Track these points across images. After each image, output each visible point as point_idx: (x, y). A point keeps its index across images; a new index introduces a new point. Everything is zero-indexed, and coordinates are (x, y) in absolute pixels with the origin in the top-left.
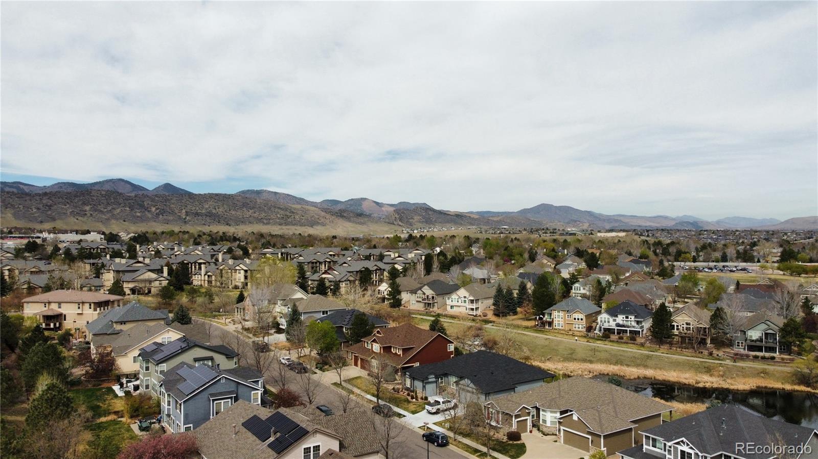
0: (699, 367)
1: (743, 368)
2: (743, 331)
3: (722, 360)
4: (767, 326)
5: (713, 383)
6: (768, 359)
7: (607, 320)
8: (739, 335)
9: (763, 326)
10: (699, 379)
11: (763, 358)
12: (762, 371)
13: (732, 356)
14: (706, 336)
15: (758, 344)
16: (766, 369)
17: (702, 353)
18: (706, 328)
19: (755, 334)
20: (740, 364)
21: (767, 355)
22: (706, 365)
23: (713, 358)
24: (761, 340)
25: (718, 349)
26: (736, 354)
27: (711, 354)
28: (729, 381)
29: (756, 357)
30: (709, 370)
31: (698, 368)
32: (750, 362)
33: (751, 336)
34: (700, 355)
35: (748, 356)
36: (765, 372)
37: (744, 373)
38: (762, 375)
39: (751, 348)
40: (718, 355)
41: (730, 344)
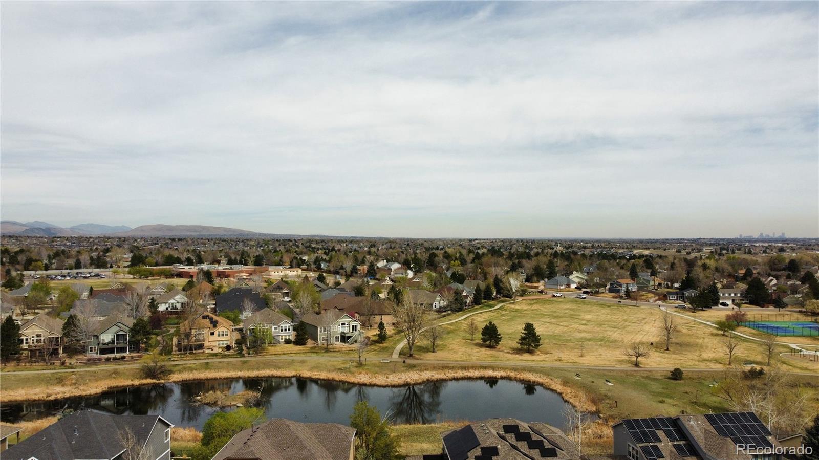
0: (51, 380)
1: (95, 373)
2: (96, 336)
3: (75, 368)
4: (118, 328)
5: (65, 393)
6: (119, 359)
8: (92, 340)
9: (115, 329)
10: (49, 392)
11: (115, 359)
12: (113, 371)
13: (85, 362)
14: (59, 345)
15: (110, 346)
16: (117, 369)
17: (54, 364)
18: (58, 338)
19: (107, 337)
20: (94, 368)
21: (118, 355)
22: (58, 376)
23: (65, 368)
24: (112, 342)
25: (71, 358)
26: (89, 360)
27: (63, 364)
28: (81, 388)
29: (108, 359)
30: (60, 381)
31: (48, 381)
32: (103, 365)
33: (103, 340)
34: (52, 367)
35: (100, 360)
36: (116, 372)
37: (96, 377)
38: (114, 375)
39: (103, 351)
40: (70, 364)
41: (83, 350)
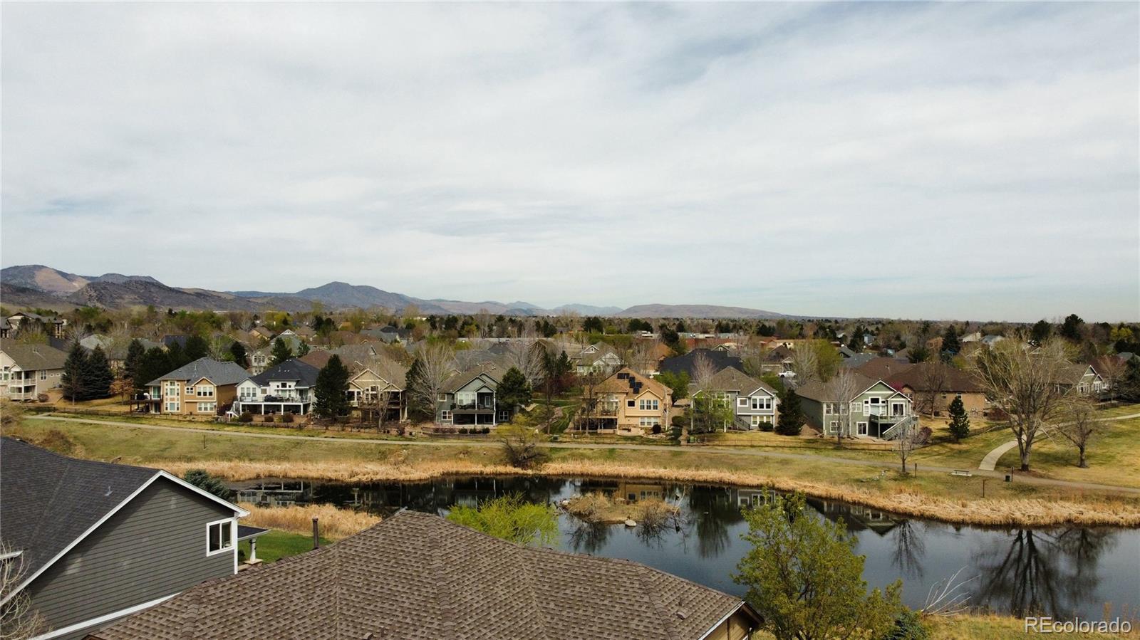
0: (371, 453)
1: (437, 449)
2: (451, 394)
3: (415, 440)
4: (482, 383)
5: (377, 474)
6: (480, 432)
7: (251, 392)
8: (446, 400)
9: (478, 384)
10: (356, 469)
11: (474, 432)
12: (461, 450)
13: (430, 433)
14: (398, 404)
15: (469, 411)
16: (467, 447)
17: (388, 432)
18: (398, 393)
19: (466, 397)
20: (440, 443)
21: (479, 427)
22: (383, 449)
23: (403, 438)
24: (472, 406)
25: (415, 425)
26: (437, 430)
27: (401, 433)
28: (403, 468)
29: (463, 432)
30: (383, 456)
31: (364, 454)
32: (454, 439)
33: (461, 401)
34: (384, 436)
35: (452, 431)
36: (466, 452)
37: (434, 455)
38: (462, 456)
39: (460, 419)
40: (411, 434)
41: (429, 417)
